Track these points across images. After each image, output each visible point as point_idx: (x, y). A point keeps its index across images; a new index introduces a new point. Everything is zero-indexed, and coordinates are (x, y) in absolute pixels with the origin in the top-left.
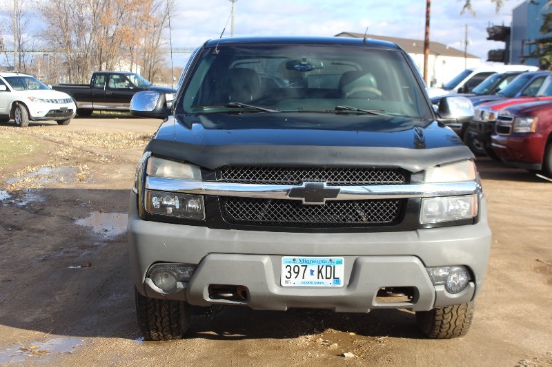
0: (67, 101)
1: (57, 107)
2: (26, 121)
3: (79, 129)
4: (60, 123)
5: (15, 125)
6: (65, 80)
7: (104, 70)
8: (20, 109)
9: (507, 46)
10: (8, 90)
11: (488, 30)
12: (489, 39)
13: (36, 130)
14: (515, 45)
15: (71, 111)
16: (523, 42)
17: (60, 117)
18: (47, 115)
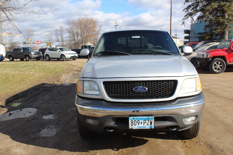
0: (75, 54)
1: (73, 55)
2: (65, 60)
3: (79, 61)
4: (74, 60)
5: (62, 61)
6: (74, 48)
7: (84, 45)
8: (63, 56)
9: (189, 35)
10: (60, 51)
11: (184, 31)
12: (184, 33)
13: (67, 62)
14: (192, 35)
15: (76, 56)
16: (194, 34)
17: (74, 58)
18: (70, 58)
